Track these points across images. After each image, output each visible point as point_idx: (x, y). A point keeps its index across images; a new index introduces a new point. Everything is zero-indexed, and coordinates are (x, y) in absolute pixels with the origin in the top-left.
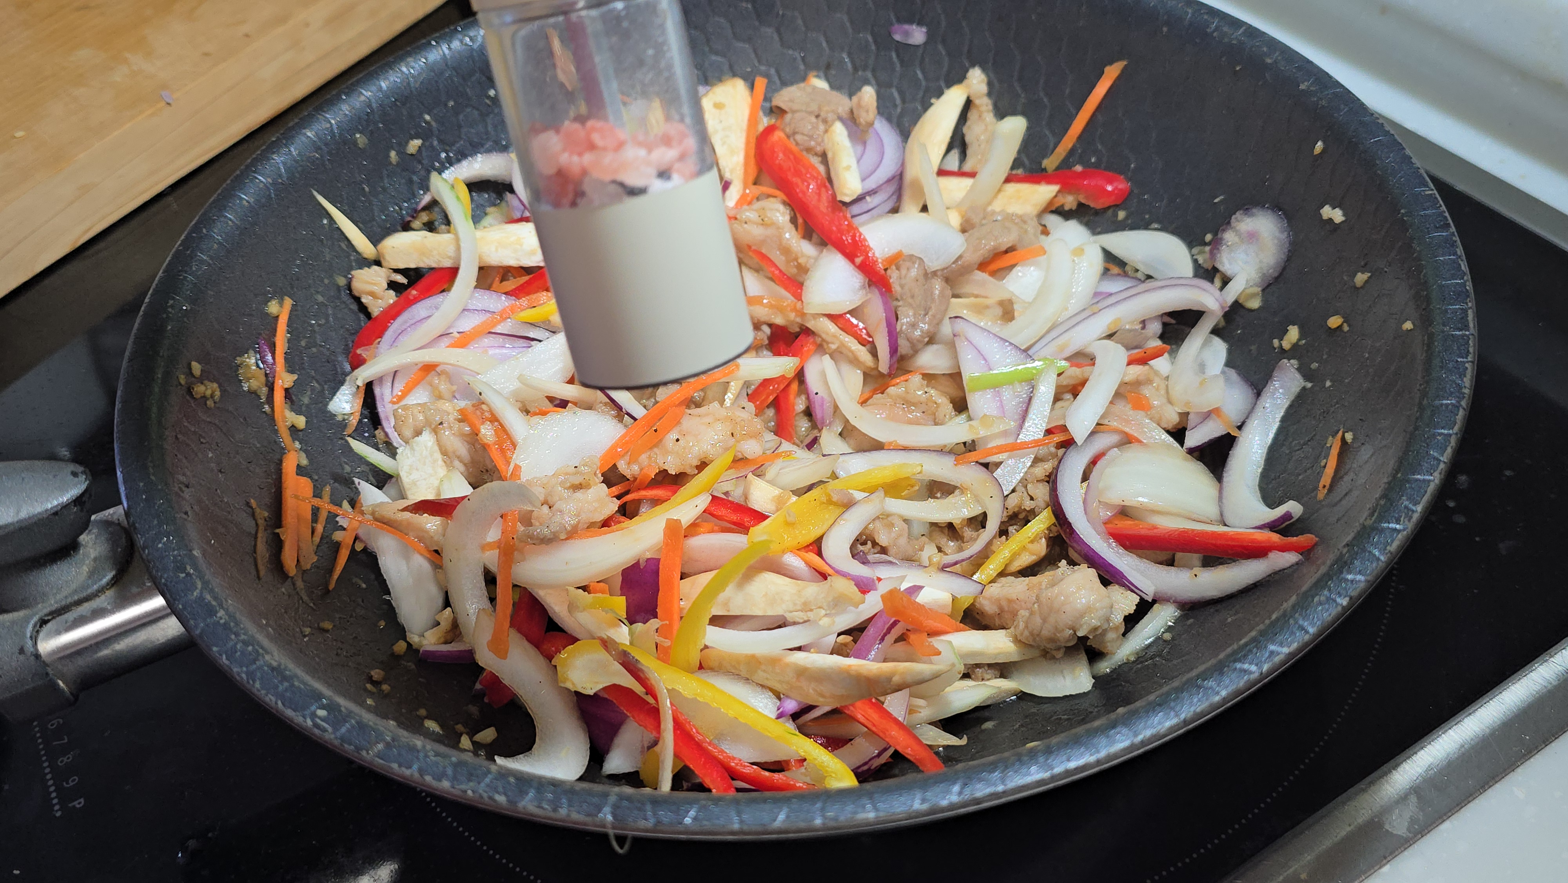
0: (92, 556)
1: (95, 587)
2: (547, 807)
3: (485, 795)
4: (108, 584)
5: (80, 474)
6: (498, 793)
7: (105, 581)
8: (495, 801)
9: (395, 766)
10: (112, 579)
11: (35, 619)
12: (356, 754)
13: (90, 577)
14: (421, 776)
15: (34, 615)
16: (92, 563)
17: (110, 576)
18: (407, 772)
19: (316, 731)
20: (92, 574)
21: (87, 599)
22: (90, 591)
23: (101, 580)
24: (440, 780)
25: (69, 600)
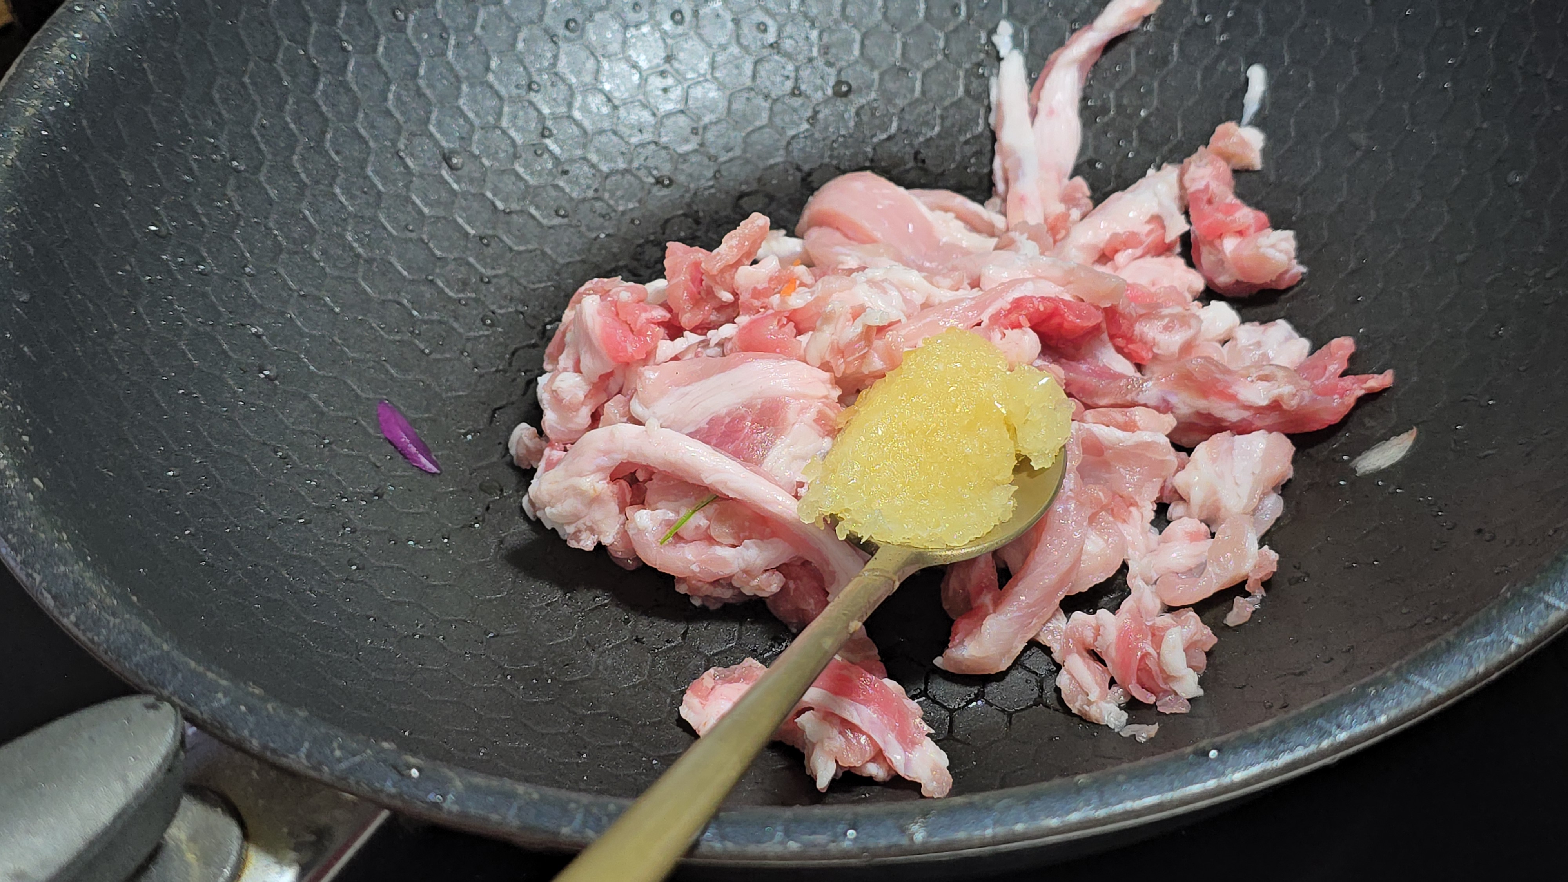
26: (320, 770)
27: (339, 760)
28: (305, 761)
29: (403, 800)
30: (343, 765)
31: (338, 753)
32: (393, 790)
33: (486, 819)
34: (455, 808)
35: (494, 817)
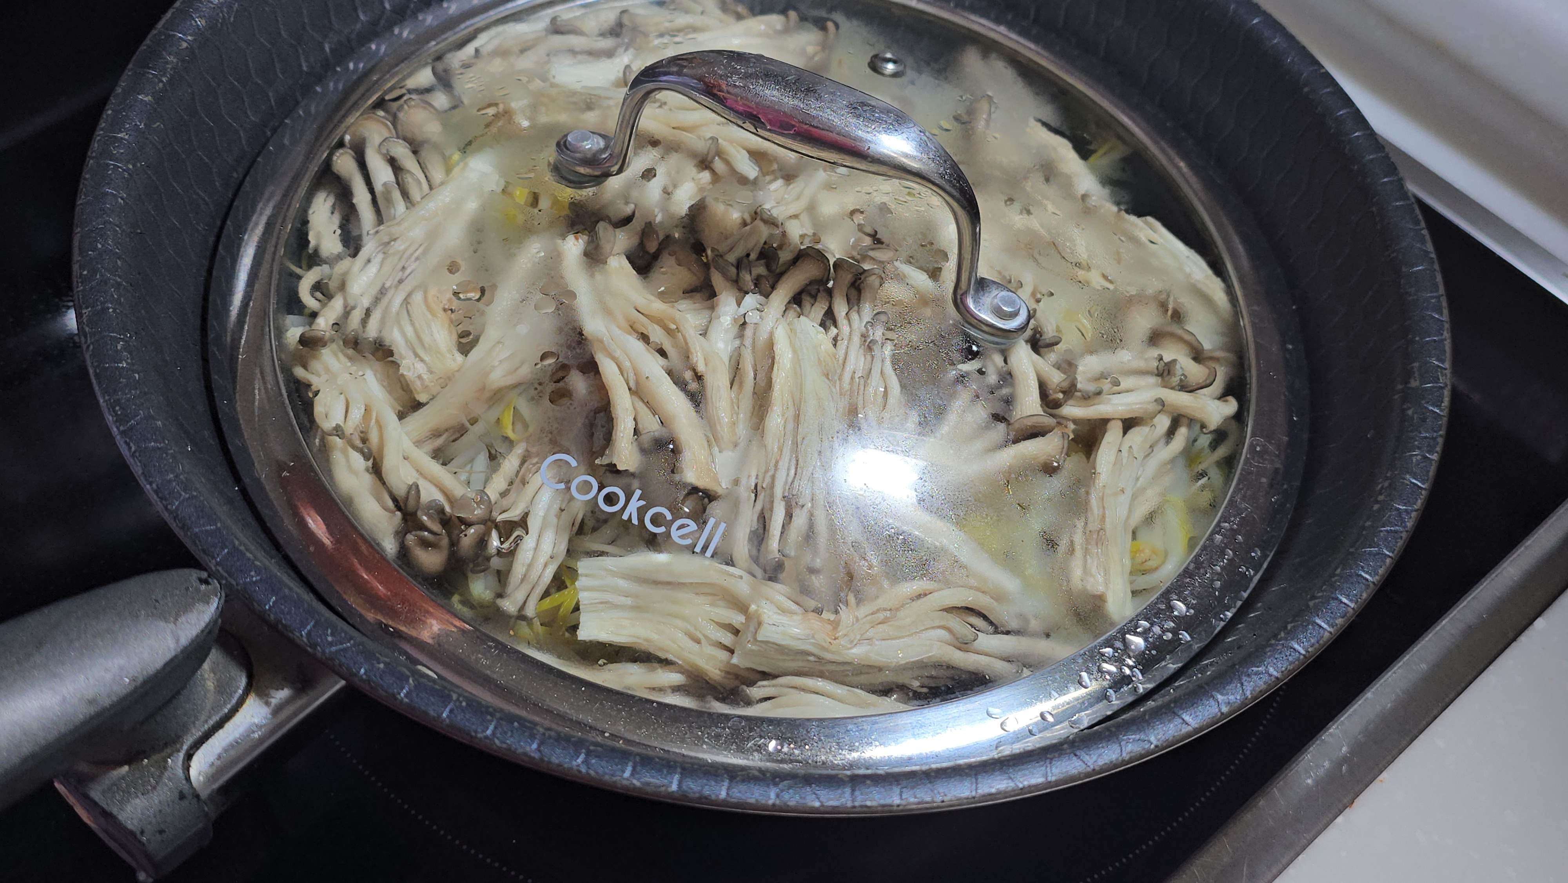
1: (234, 701)
11: (181, 755)
15: (179, 751)
22: (229, 706)
25: (211, 722)
26: (315, 649)
27: (331, 644)
28: (305, 640)
29: (370, 684)
30: (333, 649)
31: (330, 639)
32: (364, 677)
33: (426, 713)
34: (406, 700)
35: (432, 713)
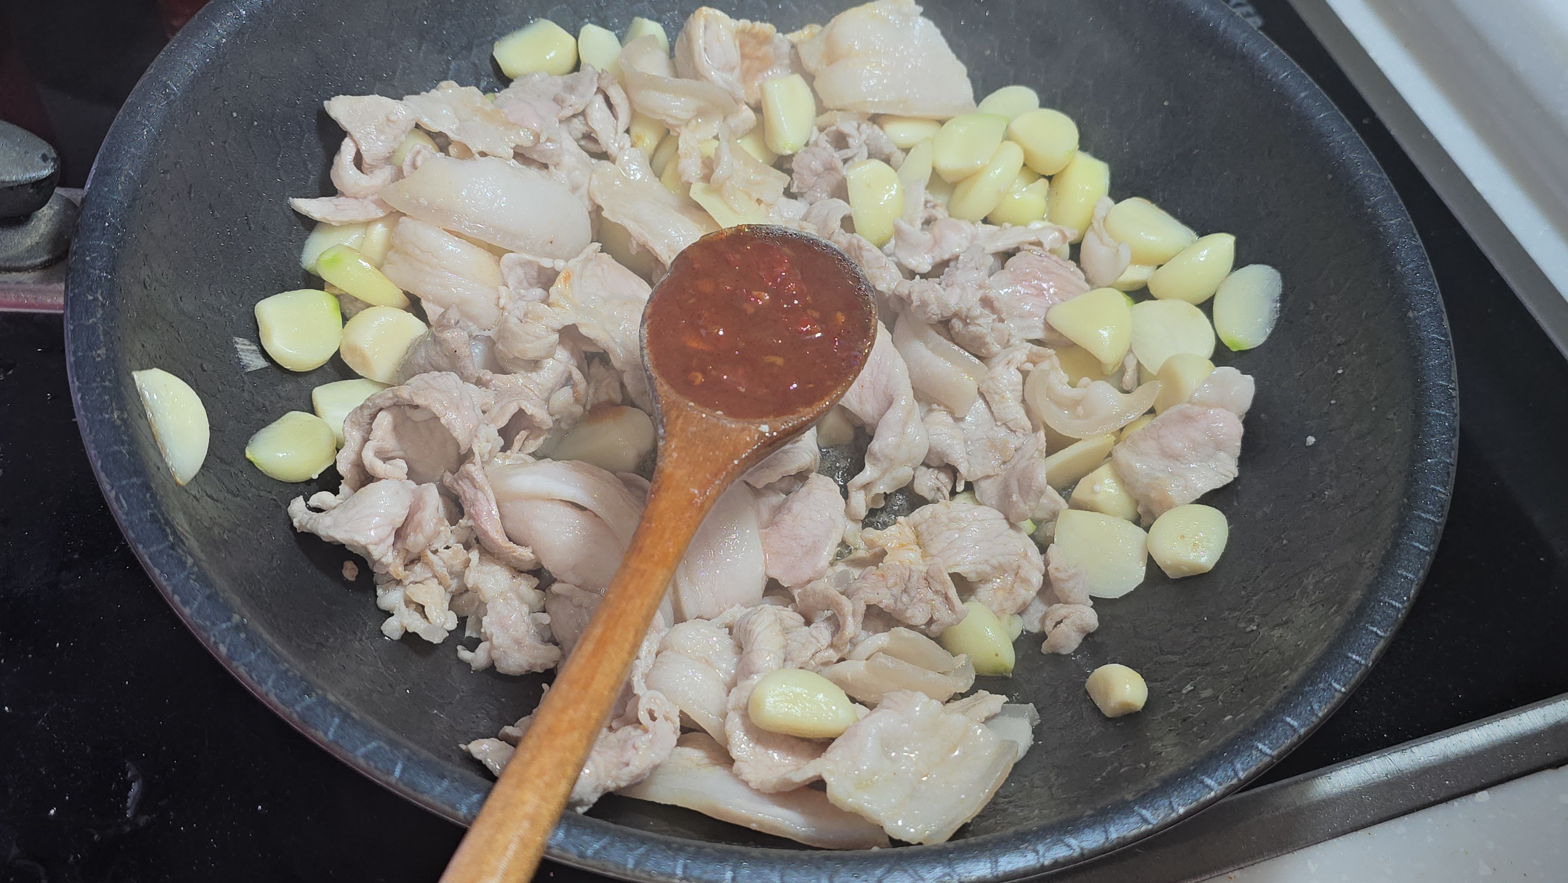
0: (41, 231)
1: (28, 263)
2: (254, 677)
3: (212, 639)
4: (41, 264)
5: (50, 161)
6: (223, 643)
7: (39, 261)
8: (218, 649)
9: (157, 571)
10: (46, 262)
12: (134, 544)
13: (28, 251)
14: (174, 592)
16: (38, 238)
17: (45, 258)
18: (164, 583)
19: (115, 506)
20: (30, 250)
21: (18, 270)
22: (22, 264)
23: (36, 258)
24: (185, 607)
